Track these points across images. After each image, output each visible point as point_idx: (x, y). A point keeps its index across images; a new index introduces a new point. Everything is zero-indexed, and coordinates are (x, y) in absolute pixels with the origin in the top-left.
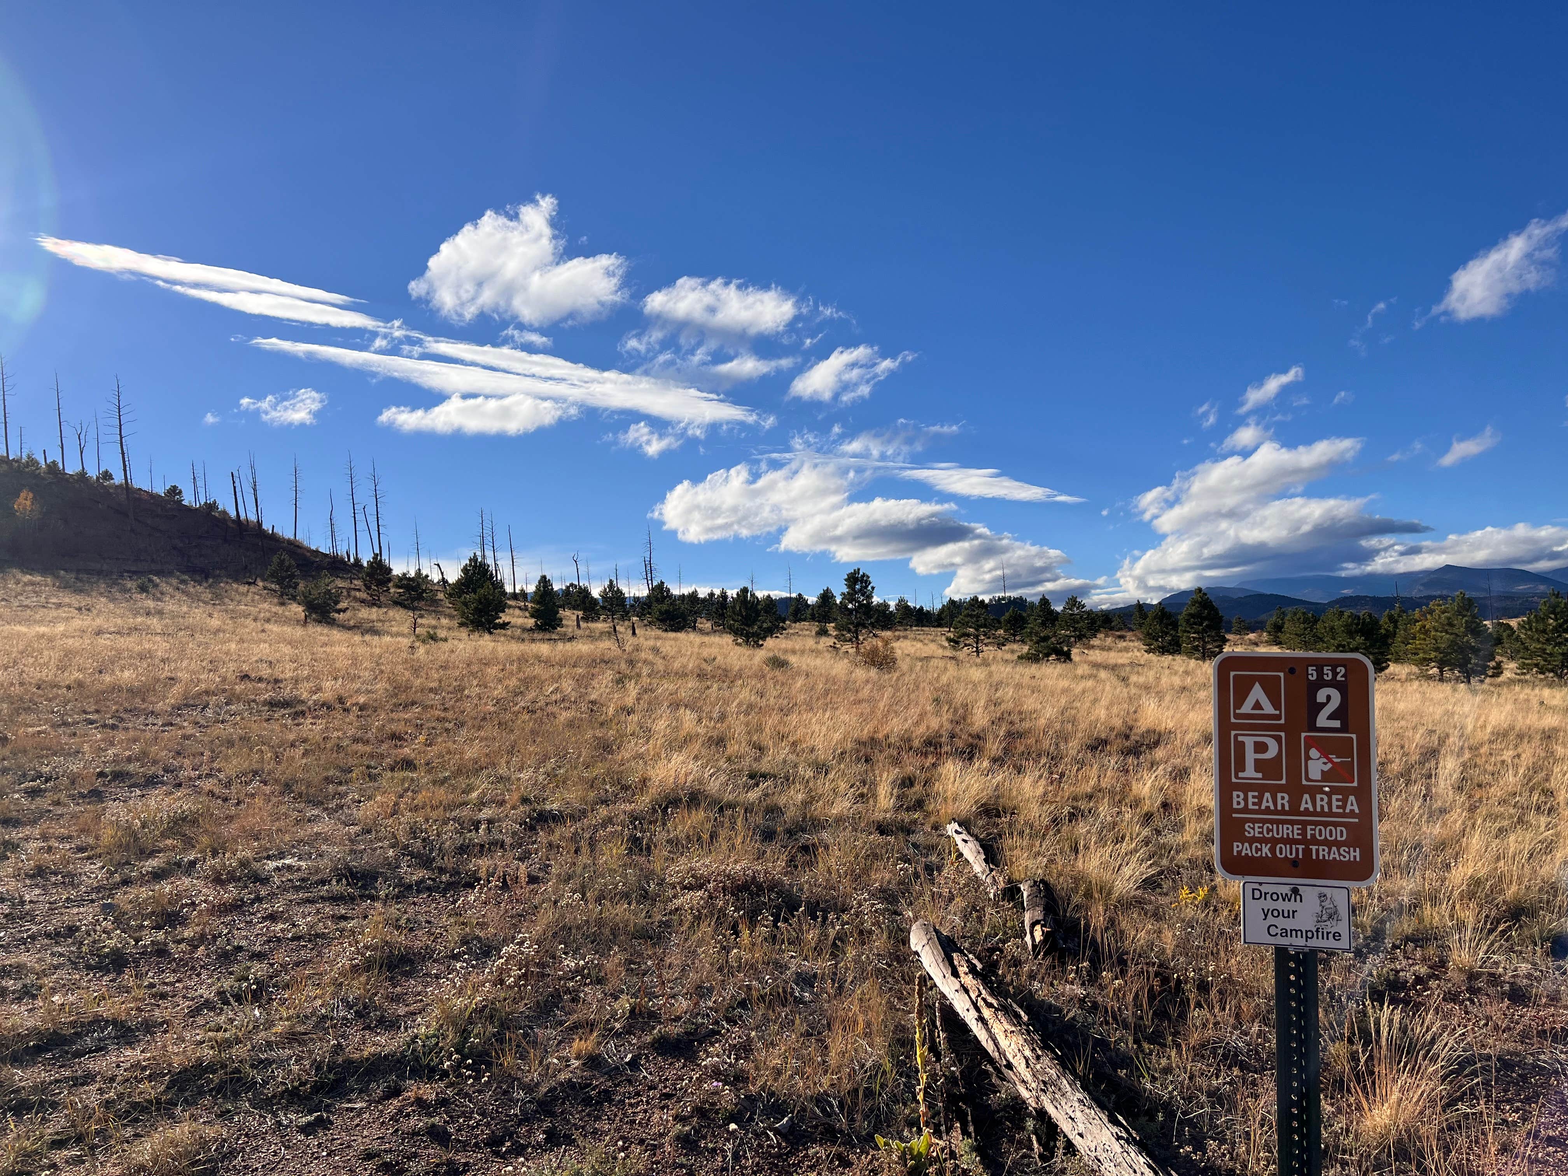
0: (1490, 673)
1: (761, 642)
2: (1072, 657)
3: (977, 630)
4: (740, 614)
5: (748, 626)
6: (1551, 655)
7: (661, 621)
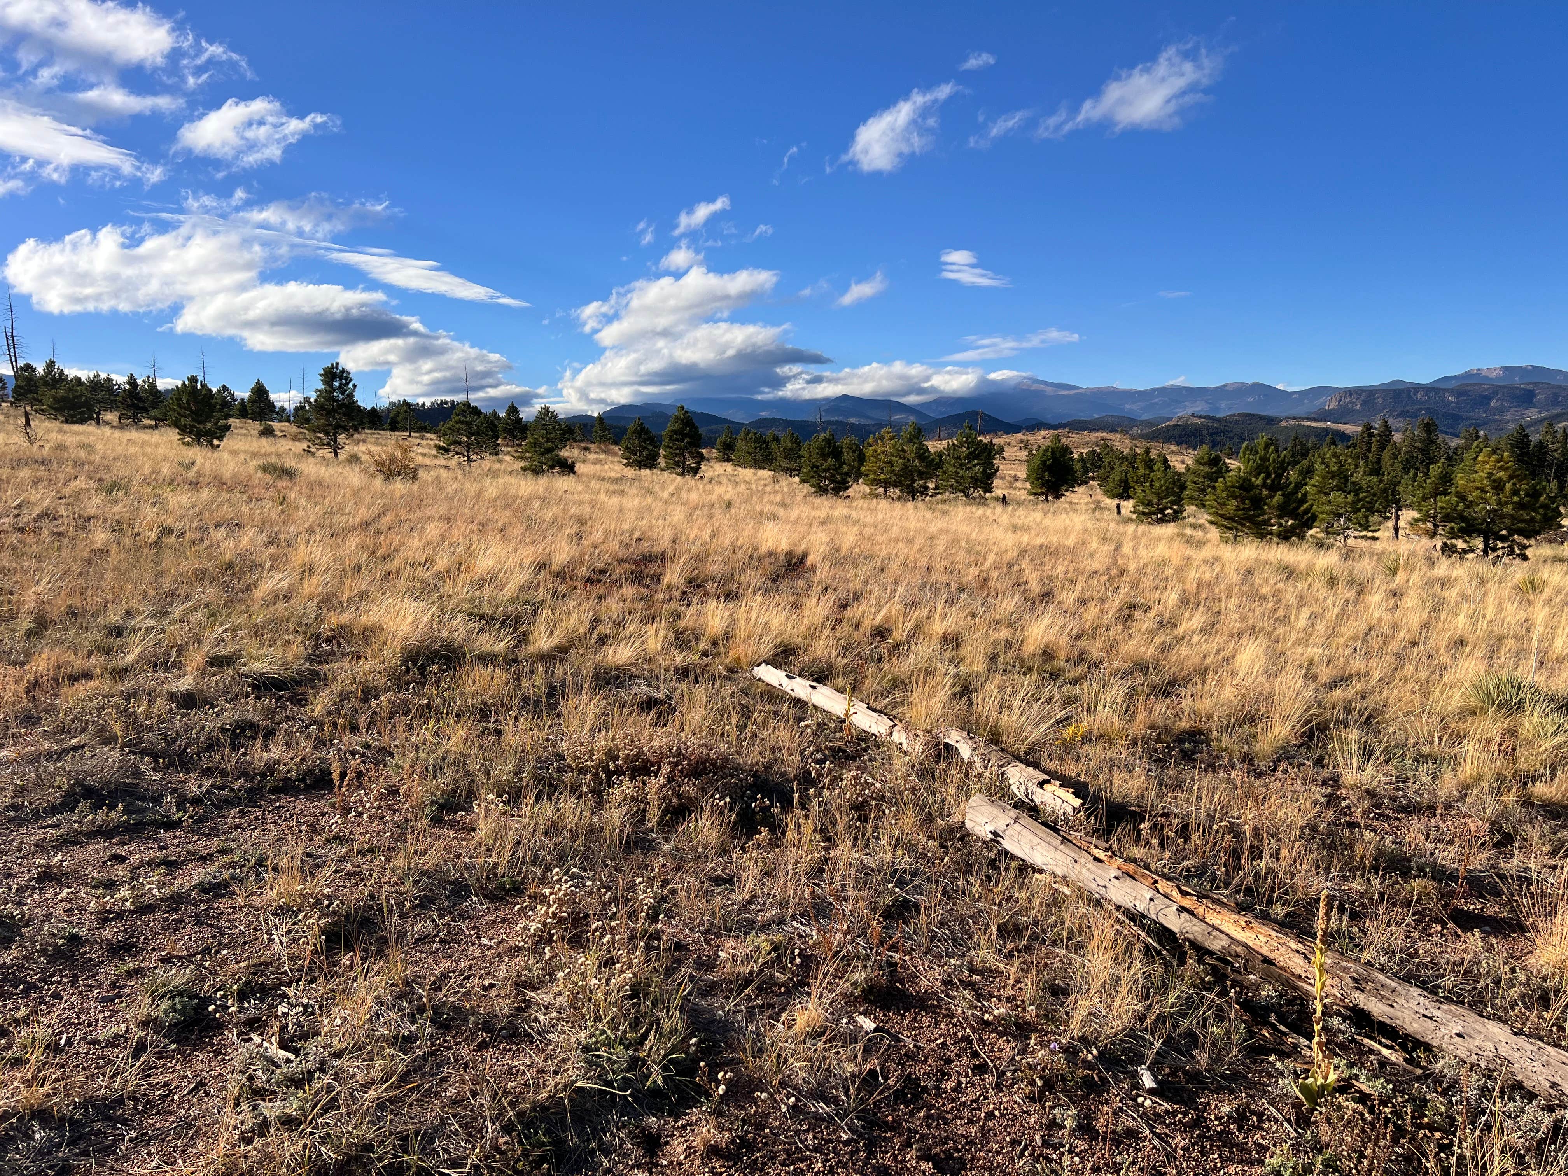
0: (930, 493)
1: (216, 442)
2: (576, 469)
3: (469, 438)
4: (188, 408)
5: (200, 423)
6: (962, 477)
7: (56, 409)
